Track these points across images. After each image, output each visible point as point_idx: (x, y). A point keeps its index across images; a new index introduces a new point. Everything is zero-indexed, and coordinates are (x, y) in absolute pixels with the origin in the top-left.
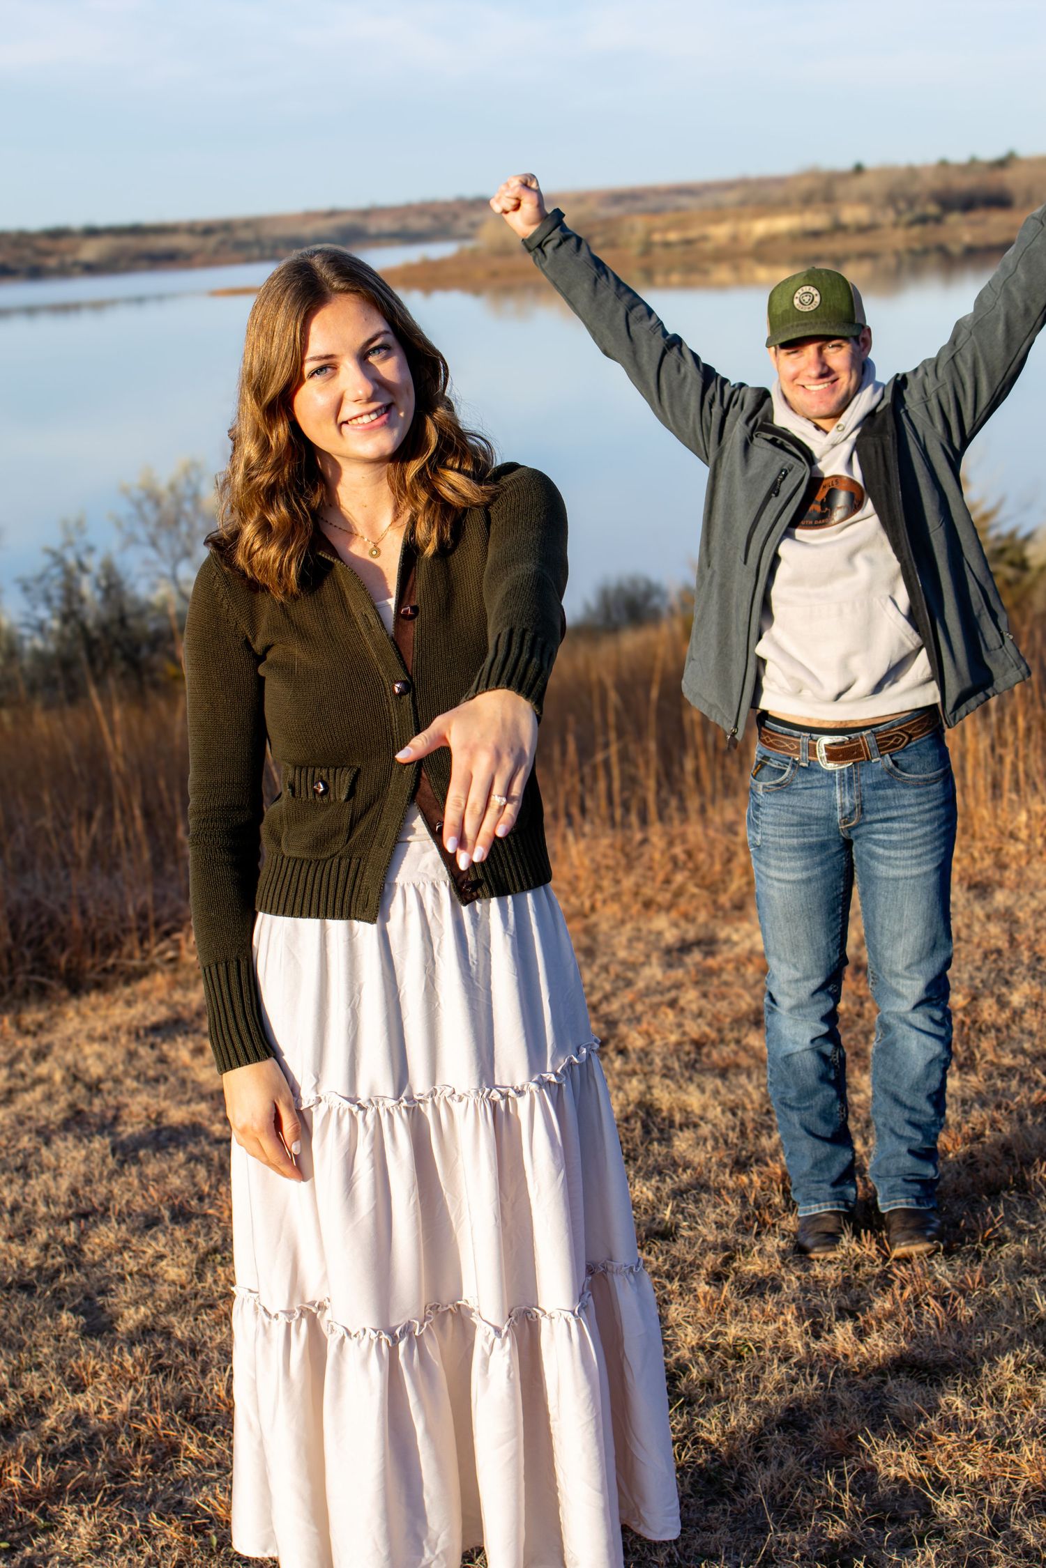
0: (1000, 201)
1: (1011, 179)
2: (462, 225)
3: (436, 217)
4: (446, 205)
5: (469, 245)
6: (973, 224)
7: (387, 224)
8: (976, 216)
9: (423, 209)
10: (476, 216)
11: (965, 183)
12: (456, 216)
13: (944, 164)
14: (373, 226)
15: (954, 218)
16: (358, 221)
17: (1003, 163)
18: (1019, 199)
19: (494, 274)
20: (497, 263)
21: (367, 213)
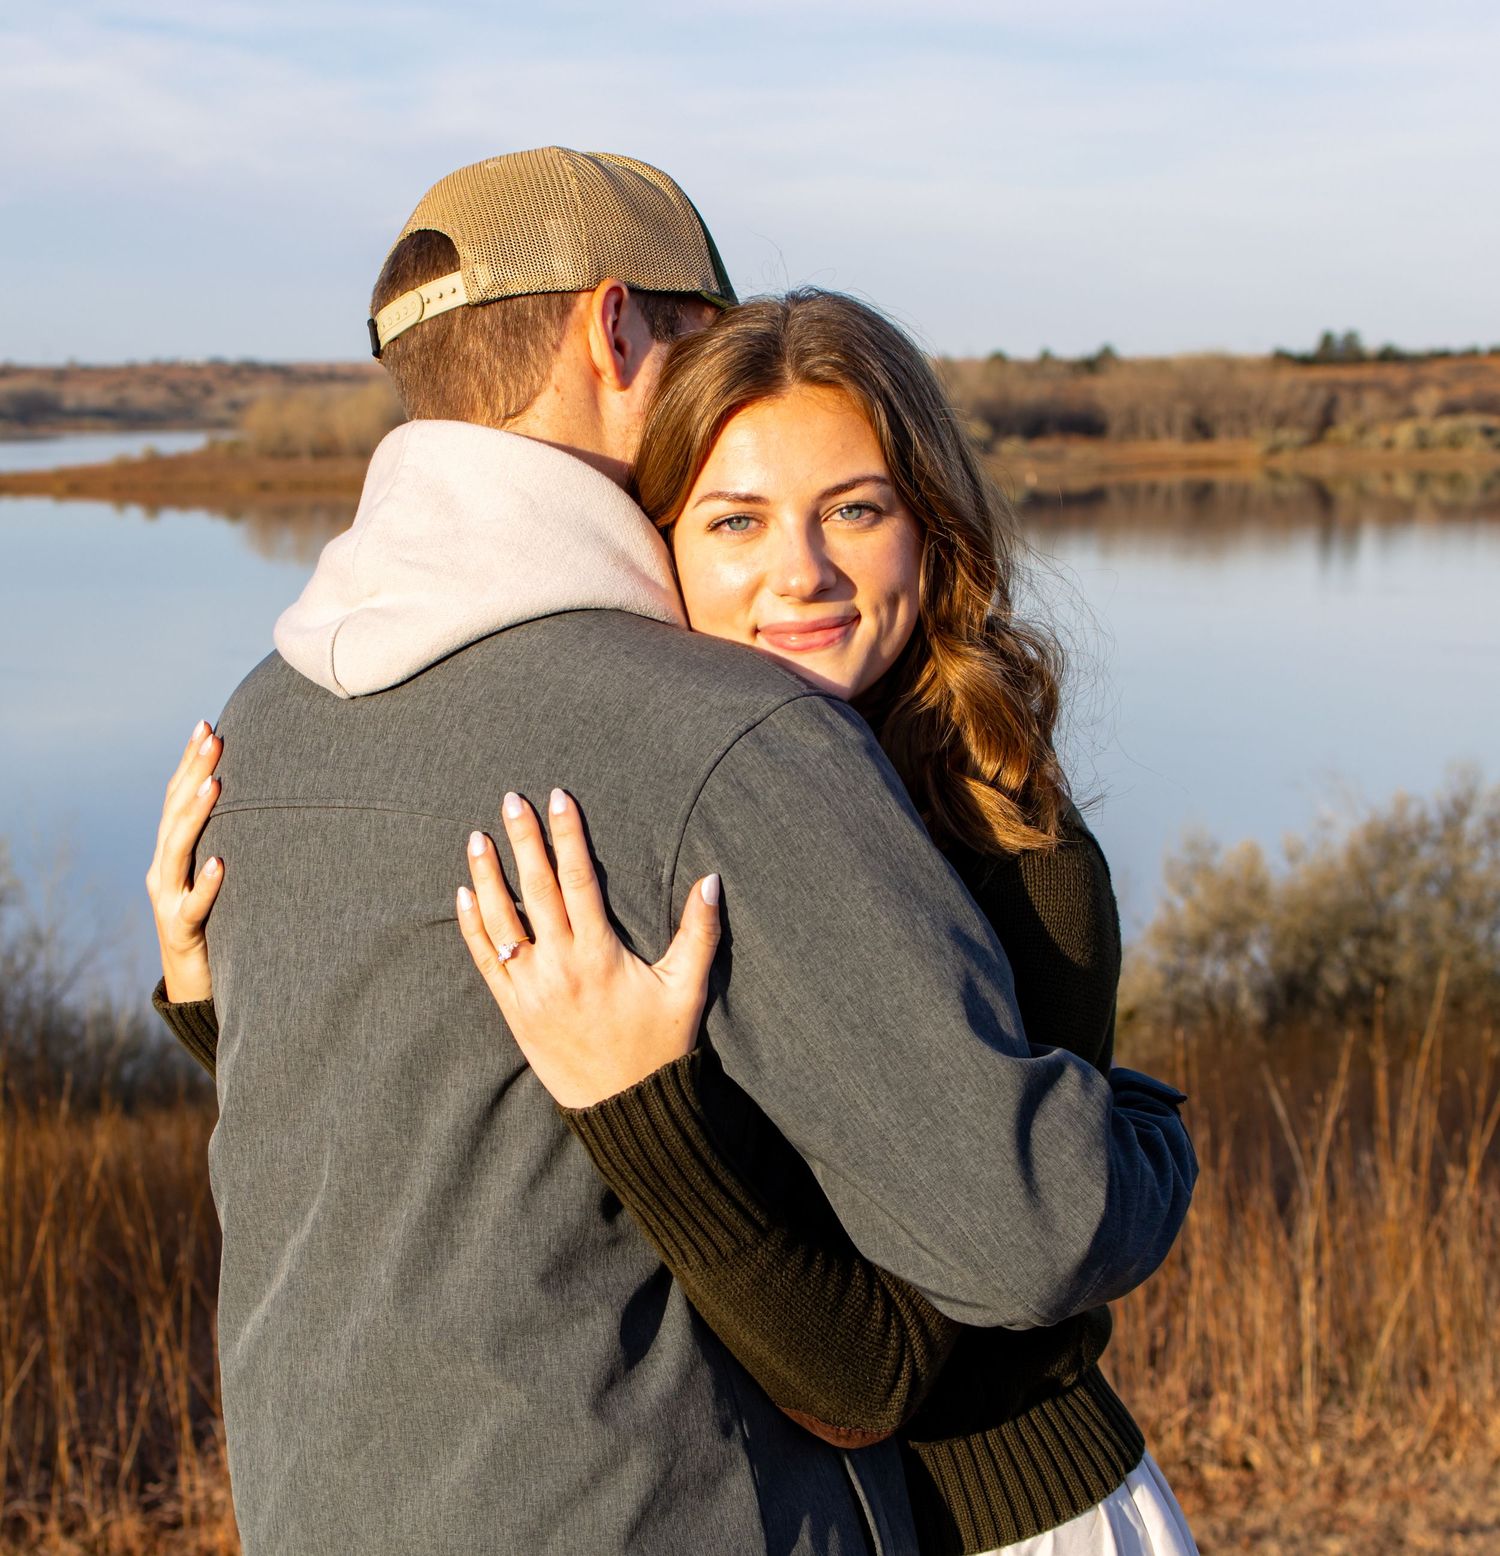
0: (1087, 425)
1: (1102, 390)
2: (216, 406)
3: (174, 388)
4: (194, 369)
5: (227, 436)
6: (1041, 458)
7: (94, 396)
8: (1043, 446)
9: (157, 374)
10: (241, 393)
11: (1030, 393)
12: (208, 390)
13: (999, 359)
14: (71, 396)
15: (1011, 446)
16: (48, 387)
17: (1095, 365)
18: (1116, 425)
19: (265, 486)
20: (271, 470)
21: (61, 375)
